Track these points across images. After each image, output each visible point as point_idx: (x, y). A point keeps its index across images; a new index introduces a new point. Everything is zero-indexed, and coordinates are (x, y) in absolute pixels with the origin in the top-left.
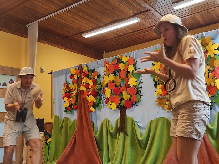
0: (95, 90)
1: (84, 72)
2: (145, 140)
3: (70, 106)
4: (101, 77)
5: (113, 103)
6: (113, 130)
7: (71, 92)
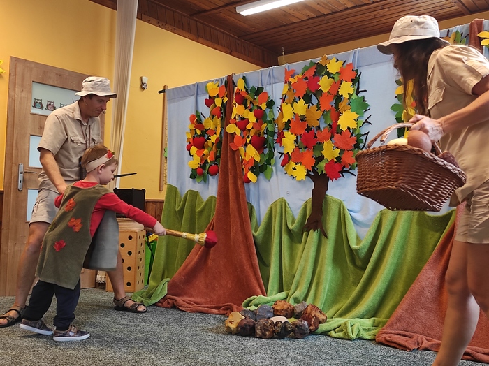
0: (259, 135)
1: (238, 93)
2: (366, 250)
3: (203, 166)
4: (275, 106)
5: (298, 167)
6: (295, 224)
7: (206, 137)
